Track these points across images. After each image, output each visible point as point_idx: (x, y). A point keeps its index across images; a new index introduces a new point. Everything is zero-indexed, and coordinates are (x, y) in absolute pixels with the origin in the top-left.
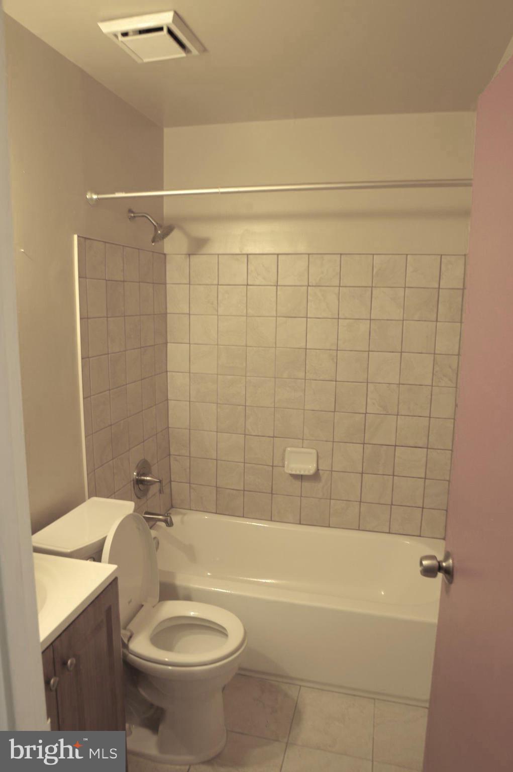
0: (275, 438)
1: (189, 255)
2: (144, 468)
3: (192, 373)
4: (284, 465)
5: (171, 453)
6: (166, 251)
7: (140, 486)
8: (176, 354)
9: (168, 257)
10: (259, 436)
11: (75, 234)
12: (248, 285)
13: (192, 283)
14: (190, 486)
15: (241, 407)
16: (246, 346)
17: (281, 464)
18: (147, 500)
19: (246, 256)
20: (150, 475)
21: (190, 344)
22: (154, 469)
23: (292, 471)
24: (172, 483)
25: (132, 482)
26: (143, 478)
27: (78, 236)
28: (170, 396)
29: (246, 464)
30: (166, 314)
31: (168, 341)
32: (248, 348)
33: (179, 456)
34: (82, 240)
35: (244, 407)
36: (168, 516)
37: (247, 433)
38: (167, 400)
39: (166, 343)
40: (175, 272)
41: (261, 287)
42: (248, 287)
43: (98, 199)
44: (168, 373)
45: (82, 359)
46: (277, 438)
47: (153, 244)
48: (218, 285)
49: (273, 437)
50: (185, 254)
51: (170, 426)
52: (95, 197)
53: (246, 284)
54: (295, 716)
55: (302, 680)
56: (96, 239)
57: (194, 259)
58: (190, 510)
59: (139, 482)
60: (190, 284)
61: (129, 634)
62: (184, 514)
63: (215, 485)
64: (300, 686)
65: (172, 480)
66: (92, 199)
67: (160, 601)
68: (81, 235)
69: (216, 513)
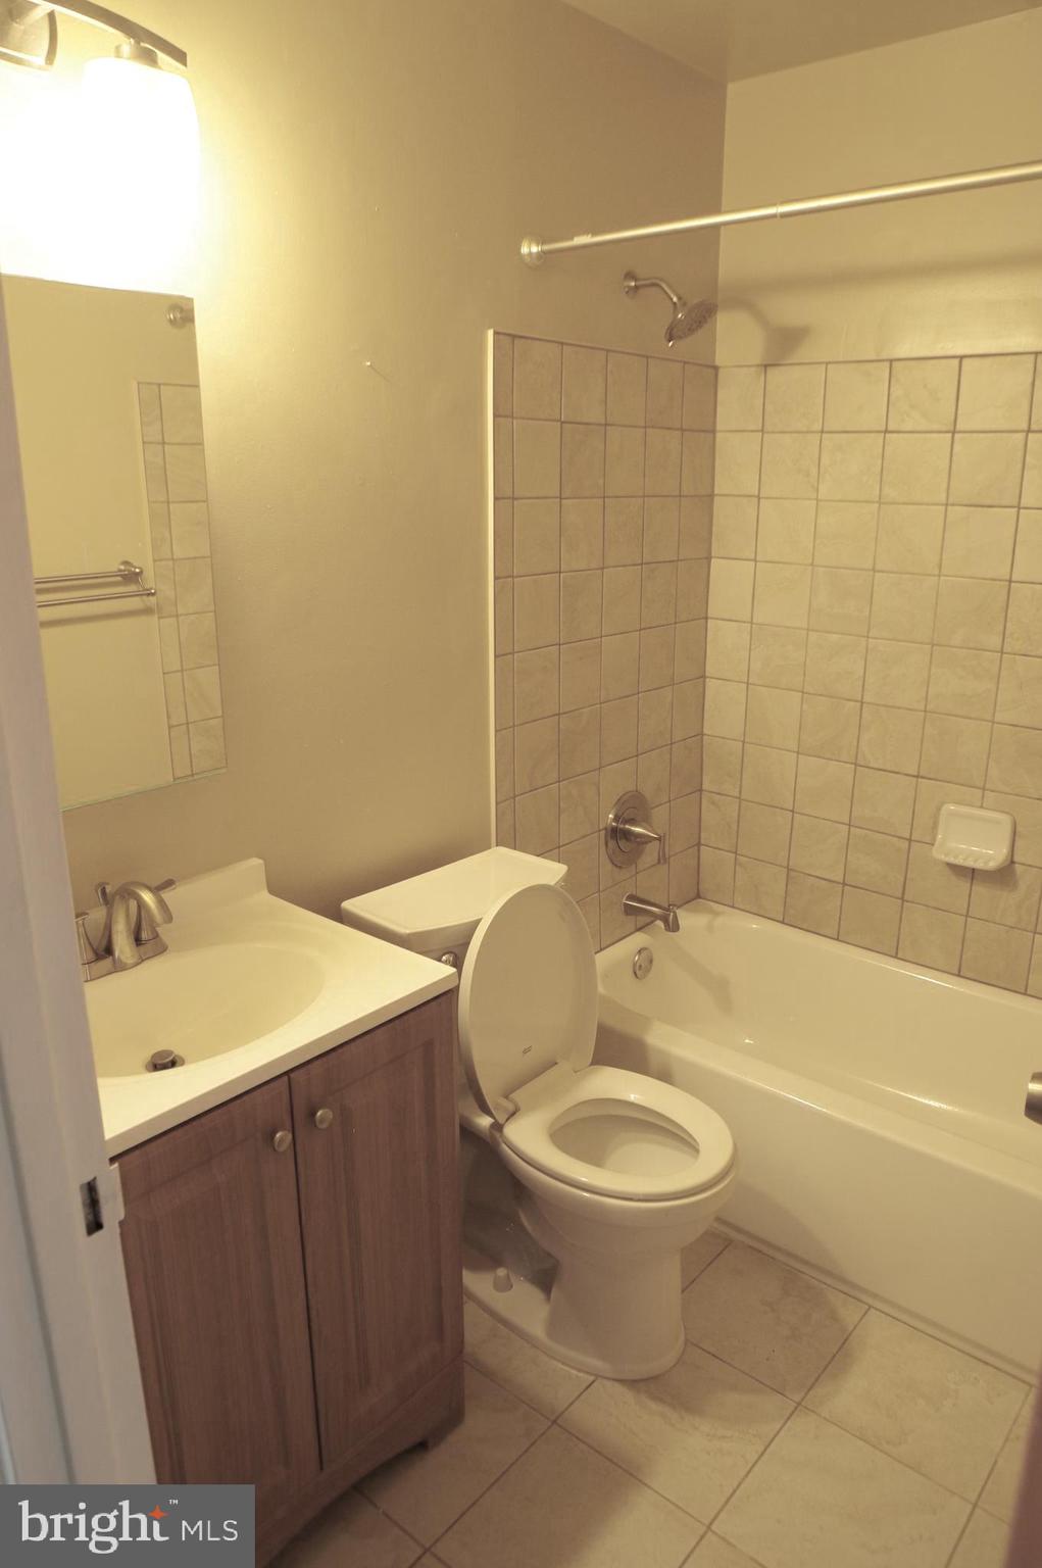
0: (920, 780)
1: (766, 366)
2: (633, 807)
3: (757, 624)
4: (934, 839)
5: (704, 787)
6: (718, 363)
7: (622, 843)
8: (729, 582)
9: (721, 371)
10: (885, 770)
11: (489, 328)
12: (886, 431)
13: (768, 427)
14: (736, 859)
15: (852, 703)
16: (874, 570)
17: (928, 839)
18: (637, 873)
19: (887, 364)
20: (644, 824)
21: (755, 561)
22: (660, 815)
23: (946, 855)
24: (702, 848)
25: (603, 833)
26: (627, 826)
27: (495, 333)
28: (710, 670)
29: (852, 829)
30: (712, 496)
31: (713, 555)
32: (877, 574)
33: (719, 794)
34: (506, 341)
35: (859, 704)
36: (668, 910)
37: (861, 761)
38: (704, 677)
39: (709, 558)
40: (733, 404)
41: (916, 435)
42: (887, 435)
43: (543, 252)
44: (709, 621)
45: (496, 578)
46: (923, 780)
47: (671, 344)
48: (822, 432)
49: (917, 777)
50: (758, 366)
51: (705, 731)
52: (535, 249)
53: (884, 429)
54: (836, 1357)
55: (875, 1296)
56: (538, 337)
57: (775, 375)
58: (733, 907)
59: (617, 834)
60: (762, 431)
61: (511, 1108)
62: (717, 914)
63: (786, 865)
64: (870, 1307)
65: (703, 842)
66: (530, 254)
67: (592, 1064)
68: (501, 331)
69: (783, 922)
